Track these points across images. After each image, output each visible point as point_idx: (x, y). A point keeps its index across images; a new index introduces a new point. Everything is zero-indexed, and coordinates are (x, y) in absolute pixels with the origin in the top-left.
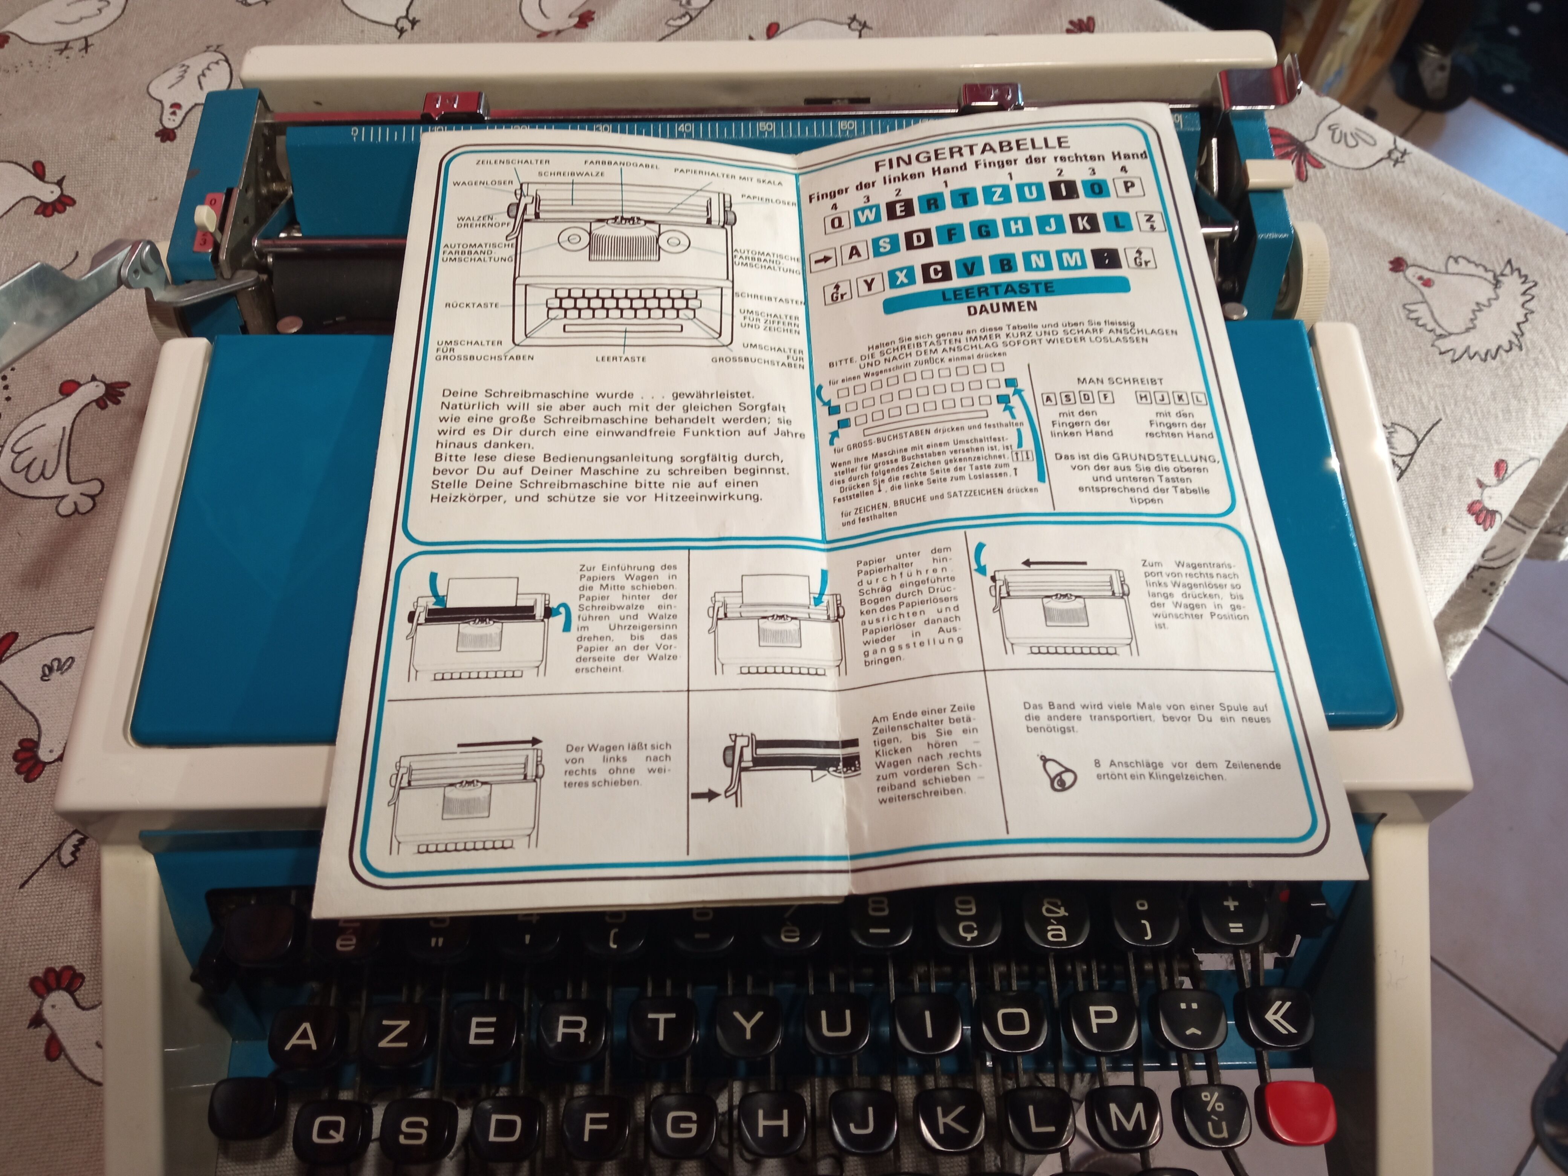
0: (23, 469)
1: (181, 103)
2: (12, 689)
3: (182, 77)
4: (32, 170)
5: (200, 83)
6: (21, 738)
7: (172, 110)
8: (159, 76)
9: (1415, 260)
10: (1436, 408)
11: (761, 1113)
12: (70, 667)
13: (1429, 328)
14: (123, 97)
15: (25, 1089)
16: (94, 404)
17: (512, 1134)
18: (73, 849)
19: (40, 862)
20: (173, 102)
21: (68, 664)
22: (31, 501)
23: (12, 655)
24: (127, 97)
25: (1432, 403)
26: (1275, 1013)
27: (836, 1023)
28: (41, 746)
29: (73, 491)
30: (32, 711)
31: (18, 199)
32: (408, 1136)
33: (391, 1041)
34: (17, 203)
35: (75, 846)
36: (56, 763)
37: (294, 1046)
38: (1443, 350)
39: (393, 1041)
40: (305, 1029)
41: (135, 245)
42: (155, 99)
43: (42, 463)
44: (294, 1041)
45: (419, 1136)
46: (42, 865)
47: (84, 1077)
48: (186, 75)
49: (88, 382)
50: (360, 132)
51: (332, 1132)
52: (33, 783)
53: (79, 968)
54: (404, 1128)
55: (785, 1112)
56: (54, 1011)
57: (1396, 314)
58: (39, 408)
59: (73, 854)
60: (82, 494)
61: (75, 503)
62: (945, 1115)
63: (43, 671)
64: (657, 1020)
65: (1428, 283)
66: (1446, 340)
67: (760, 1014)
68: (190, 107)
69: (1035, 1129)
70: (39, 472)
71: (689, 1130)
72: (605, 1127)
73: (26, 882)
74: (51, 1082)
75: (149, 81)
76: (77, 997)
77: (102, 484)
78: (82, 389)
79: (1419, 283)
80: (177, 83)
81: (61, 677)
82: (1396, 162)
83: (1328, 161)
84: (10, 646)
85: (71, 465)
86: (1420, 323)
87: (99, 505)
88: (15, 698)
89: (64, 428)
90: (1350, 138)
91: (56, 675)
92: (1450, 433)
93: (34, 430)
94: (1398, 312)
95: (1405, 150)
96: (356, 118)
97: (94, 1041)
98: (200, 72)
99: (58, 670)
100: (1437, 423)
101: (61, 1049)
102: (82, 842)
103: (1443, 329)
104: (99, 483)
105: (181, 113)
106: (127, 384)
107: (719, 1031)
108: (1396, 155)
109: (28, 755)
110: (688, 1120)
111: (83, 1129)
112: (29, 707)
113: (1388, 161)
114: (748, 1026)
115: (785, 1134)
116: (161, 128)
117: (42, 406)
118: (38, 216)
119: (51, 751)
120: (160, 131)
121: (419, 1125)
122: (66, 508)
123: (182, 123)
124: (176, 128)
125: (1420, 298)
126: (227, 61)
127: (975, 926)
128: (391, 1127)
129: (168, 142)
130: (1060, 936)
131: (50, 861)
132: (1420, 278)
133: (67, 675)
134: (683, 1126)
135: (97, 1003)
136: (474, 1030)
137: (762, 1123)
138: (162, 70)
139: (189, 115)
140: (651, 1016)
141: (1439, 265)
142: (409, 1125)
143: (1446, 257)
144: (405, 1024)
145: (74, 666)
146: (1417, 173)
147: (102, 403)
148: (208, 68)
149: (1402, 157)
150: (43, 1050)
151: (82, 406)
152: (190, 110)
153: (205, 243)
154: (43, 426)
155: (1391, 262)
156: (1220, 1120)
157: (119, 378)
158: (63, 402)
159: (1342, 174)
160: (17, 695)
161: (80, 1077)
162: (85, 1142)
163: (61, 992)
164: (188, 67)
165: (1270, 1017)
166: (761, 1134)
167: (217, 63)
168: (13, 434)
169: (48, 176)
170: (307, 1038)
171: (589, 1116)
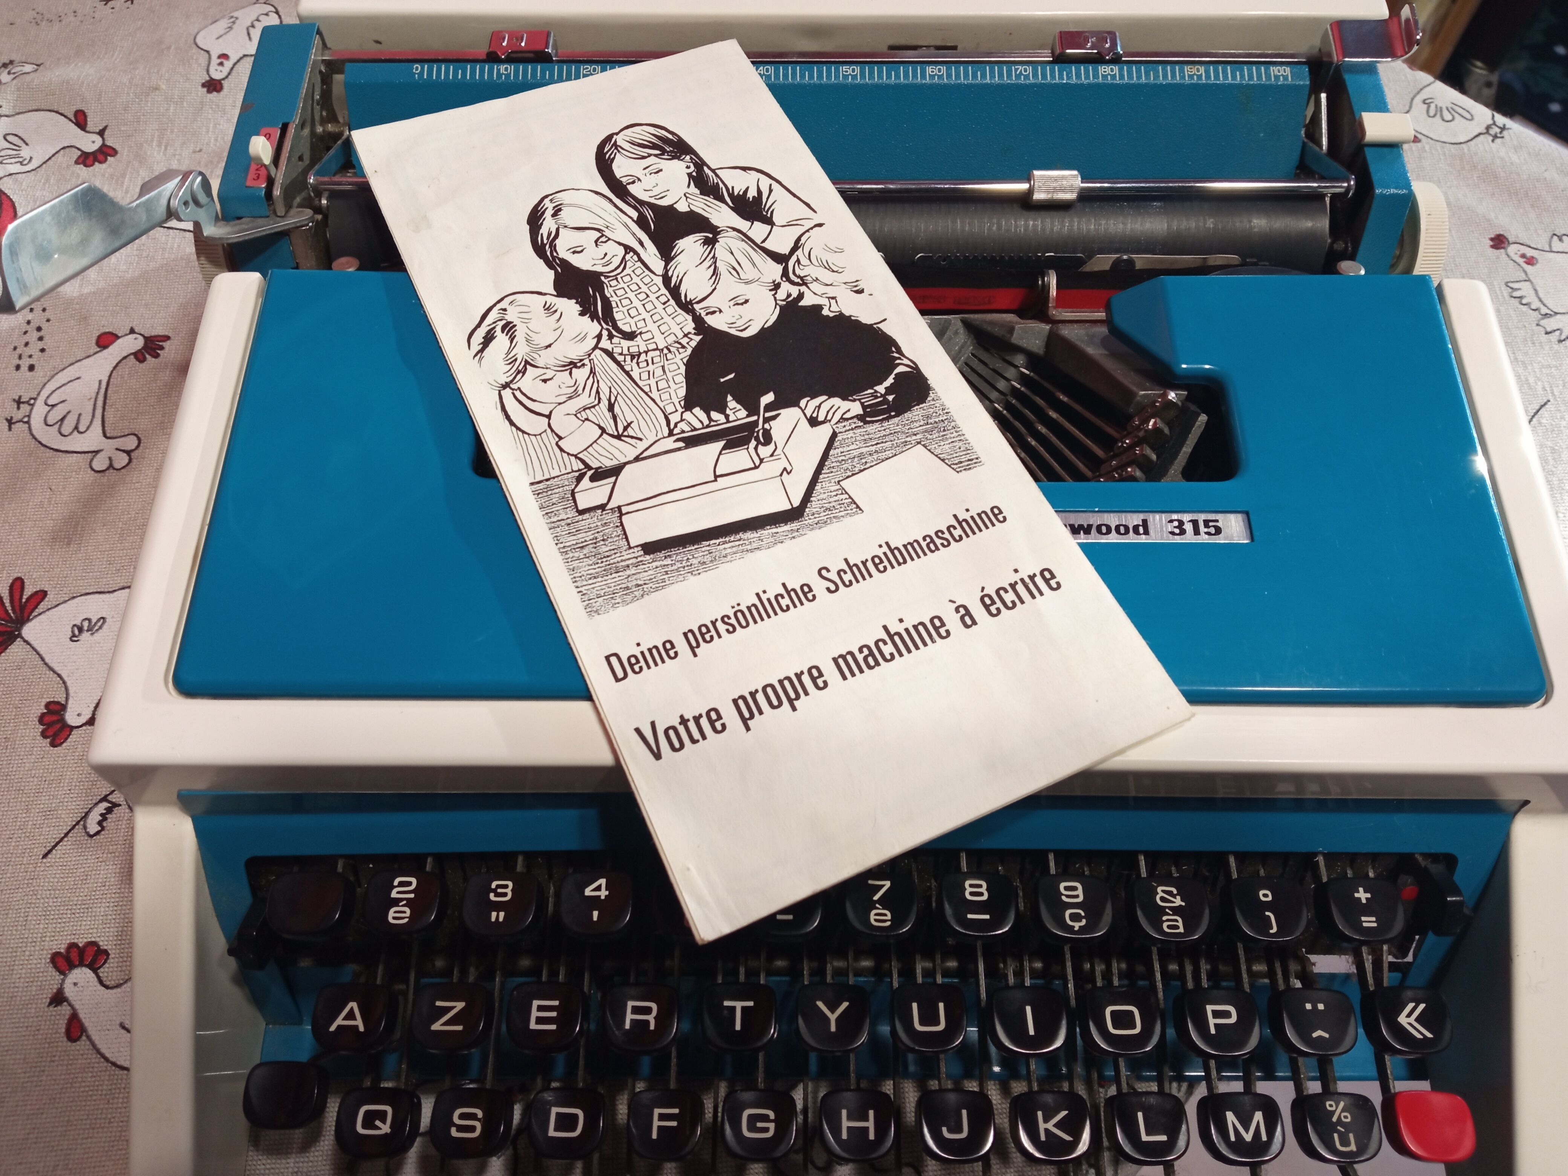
0: (57, 423)
1: (229, 54)
2: (39, 649)
3: (231, 28)
4: (73, 119)
5: (249, 34)
6: (48, 700)
7: (219, 61)
8: (206, 27)
9: (1518, 237)
10: (1544, 389)
11: (844, 1113)
12: (101, 627)
13: (1533, 307)
14: (169, 48)
15: (43, 1071)
16: (132, 357)
17: (574, 1129)
18: (100, 818)
19: (65, 831)
20: (221, 53)
21: (99, 624)
22: (64, 455)
23: (40, 614)
24: (173, 47)
25: (1539, 383)
26: (1409, 1016)
27: (929, 1017)
28: (69, 709)
29: (109, 446)
30: (59, 672)
31: (58, 149)
32: (460, 1129)
33: (444, 1024)
34: (57, 153)
35: (101, 815)
36: (84, 728)
37: (339, 1027)
38: (1549, 330)
39: (446, 1023)
40: (352, 1009)
41: (186, 175)
42: (202, 49)
43: (76, 416)
44: (339, 1021)
45: (472, 1129)
46: (66, 835)
47: (107, 1060)
48: (235, 26)
49: (126, 335)
50: (423, 69)
51: (378, 1123)
52: (59, 748)
53: (104, 945)
54: (456, 1120)
55: (871, 1113)
56: (76, 989)
57: (1498, 292)
58: (74, 360)
59: (100, 823)
60: (117, 449)
61: (110, 459)
62: (1046, 1120)
63: (73, 632)
64: (734, 1008)
65: (1531, 261)
66: (1552, 320)
67: (845, 1005)
68: (238, 58)
69: (1145, 1138)
70: (73, 425)
71: (766, 1130)
72: (674, 1124)
73: (50, 852)
74: (71, 1065)
75: (196, 31)
76: (101, 975)
77: (139, 439)
78: (120, 341)
79: (1521, 261)
80: (225, 34)
81: (91, 638)
82: (1495, 137)
83: (1424, 135)
84: (38, 604)
85: (107, 420)
86: (1524, 301)
87: (134, 461)
88: (43, 659)
89: (100, 382)
90: (1445, 113)
91: (85, 635)
92: (1559, 415)
93: (69, 382)
94: (1500, 290)
95: (1504, 125)
96: (419, 57)
97: (118, 1022)
98: (249, 24)
99: (88, 631)
100: (1545, 404)
101: (83, 1030)
102: (109, 810)
103: (1548, 308)
104: (135, 438)
105: (228, 64)
106: (167, 338)
107: (800, 1021)
108: (1495, 130)
109: (55, 718)
110: (765, 1118)
111: (104, 1116)
112: (56, 669)
113: (1487, 136)
114: (833, 1017)
115: (872, 1137)
116: (208, 79)
117: (78, 359)
118: (79, 166)
119: (79, 715)
120: (207, 82)
121: (473, 1117)
122: (100, 463)
123: (229, 74)
124: (223, 79)
125: (1524, 277)
126: (277, 13)
127: (1083, 914)
128: (442, 1119)
129: (215, 93)
130: (1177, 927)
131: (75, 831)
132: (1523, 256)
133: (97, 636)
134: (759, 1125)
135: (122, 982)
136: (535, 1014)
137: (846, 1124)
138: (210, 22)
139: (236, 66)
140: (726, 1003)
141: (1543, 243)
142: (462, 1116)
143: (1550, 234)
144: (460, 1005)
145: (105, 627)
146: (1517, 148)
147: (140, 357)
148: (258, 20)
149: (1501, 133)
150: (63, 1030)
151: (120, 358)
152: (238, 61)
153: (258, 177)
154: (78, 378)
155: (1492, 239)
156: (1348, 1131)
157: (159, 331)
158: (100, 354)
159: (1439, 148)
160: (44, 656)
161: (102, 1060)
162: (105, 1130)
163: (84, 968)
164: (237, 18)
165: (1403, 1019)
166: (844, 1136)
167: (267, 14)
168: (47, 386)
169: (90, 126)
170: (354, 1019)
171: (657, 1111)
